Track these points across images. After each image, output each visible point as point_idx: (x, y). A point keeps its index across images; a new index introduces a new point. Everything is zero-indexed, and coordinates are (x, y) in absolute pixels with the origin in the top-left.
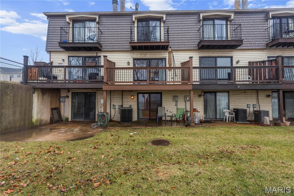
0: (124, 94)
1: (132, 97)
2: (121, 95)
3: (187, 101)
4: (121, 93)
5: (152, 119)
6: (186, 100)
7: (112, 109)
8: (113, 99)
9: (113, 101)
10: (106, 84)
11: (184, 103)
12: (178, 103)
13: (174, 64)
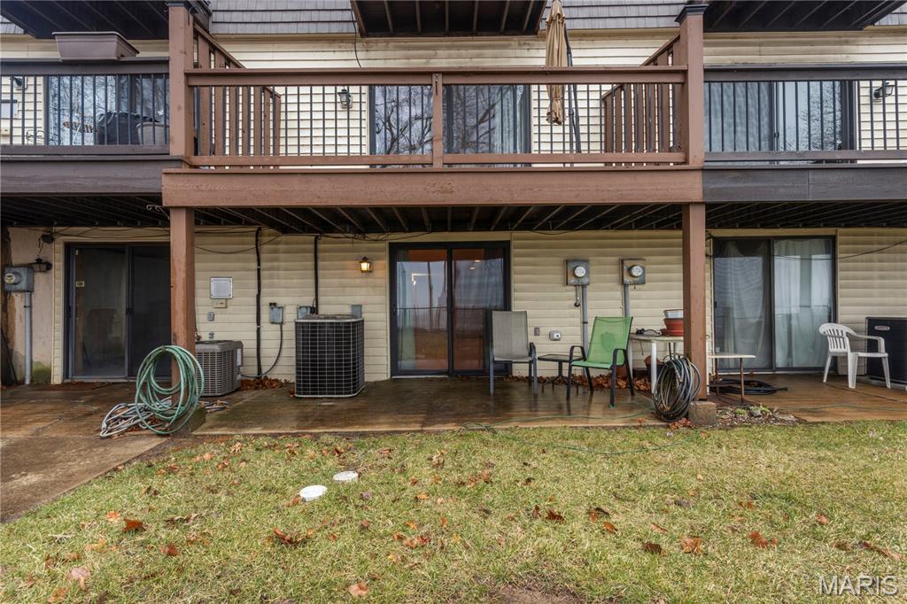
0: (325, 251)
1: (365, 266)
2: (312, 255)
3: (636, 283)
4: (312, 246)
5: (462, 372)
6: (627, 279)
7: (265, 326)
8: (271, 277)
9: (272, 286)
10: (188, 170)
11: (619, 294)
12: (590, 293)
13: (573, 102)
